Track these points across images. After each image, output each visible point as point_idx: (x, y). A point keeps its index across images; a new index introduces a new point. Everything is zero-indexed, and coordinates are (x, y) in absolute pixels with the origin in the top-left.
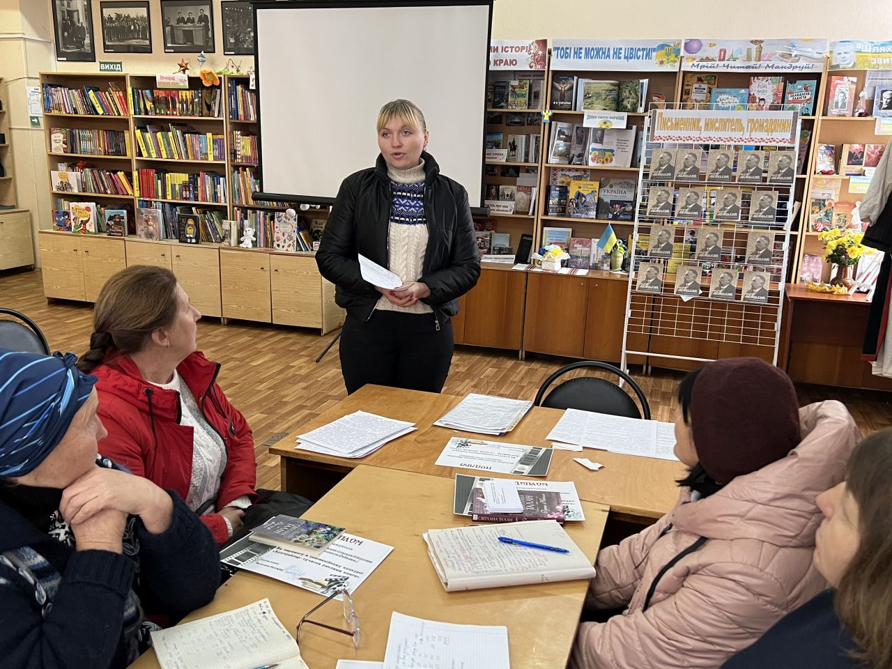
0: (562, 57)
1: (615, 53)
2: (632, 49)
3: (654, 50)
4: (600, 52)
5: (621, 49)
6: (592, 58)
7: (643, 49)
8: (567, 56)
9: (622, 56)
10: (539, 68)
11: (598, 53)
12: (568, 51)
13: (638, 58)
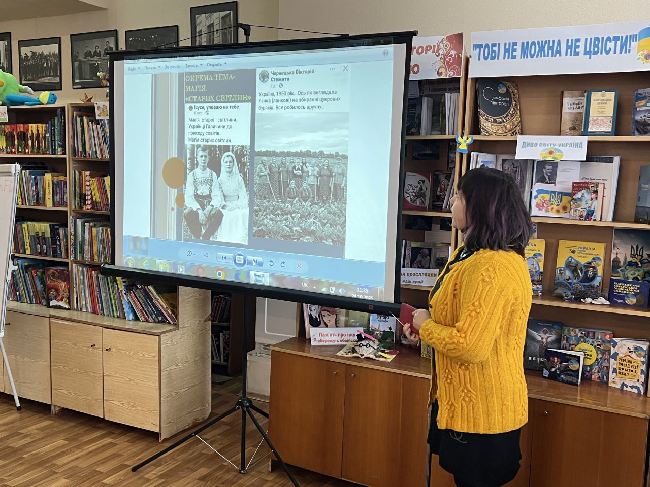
0: (486, 59)
1: (568, 47)
2: (597, 39)
3: (634, 38)
4: (544, 48)
5: (578, 40)
6: (532, 56)
7: (616, 38)
8: (493, 56)
9: (581, 50)
10: (451, 74)
11: (542, 49)
12: (496, 49)
13: (608, 52)
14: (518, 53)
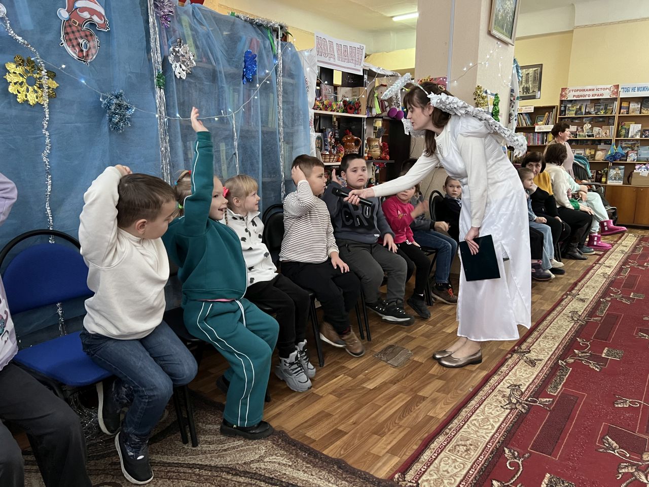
0: (626, 92)
4: (645, 89)
6: (641, 91)
12: (629, 89)
14: (636, 90)
